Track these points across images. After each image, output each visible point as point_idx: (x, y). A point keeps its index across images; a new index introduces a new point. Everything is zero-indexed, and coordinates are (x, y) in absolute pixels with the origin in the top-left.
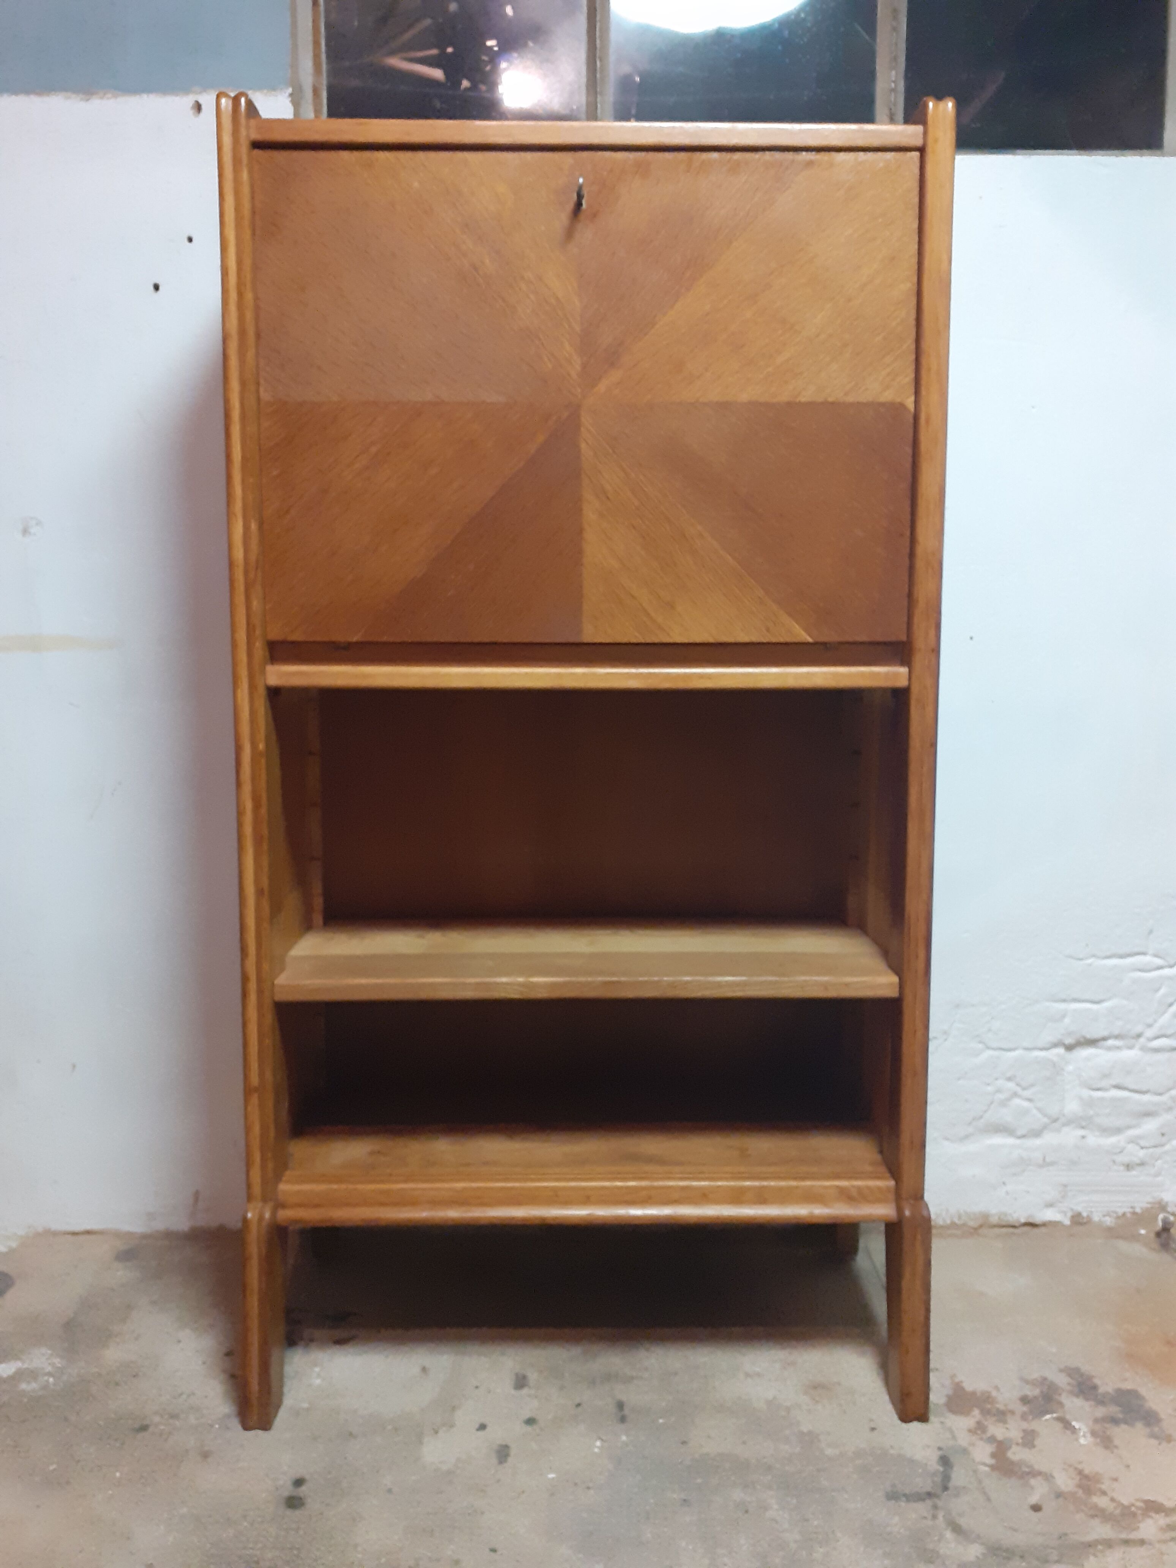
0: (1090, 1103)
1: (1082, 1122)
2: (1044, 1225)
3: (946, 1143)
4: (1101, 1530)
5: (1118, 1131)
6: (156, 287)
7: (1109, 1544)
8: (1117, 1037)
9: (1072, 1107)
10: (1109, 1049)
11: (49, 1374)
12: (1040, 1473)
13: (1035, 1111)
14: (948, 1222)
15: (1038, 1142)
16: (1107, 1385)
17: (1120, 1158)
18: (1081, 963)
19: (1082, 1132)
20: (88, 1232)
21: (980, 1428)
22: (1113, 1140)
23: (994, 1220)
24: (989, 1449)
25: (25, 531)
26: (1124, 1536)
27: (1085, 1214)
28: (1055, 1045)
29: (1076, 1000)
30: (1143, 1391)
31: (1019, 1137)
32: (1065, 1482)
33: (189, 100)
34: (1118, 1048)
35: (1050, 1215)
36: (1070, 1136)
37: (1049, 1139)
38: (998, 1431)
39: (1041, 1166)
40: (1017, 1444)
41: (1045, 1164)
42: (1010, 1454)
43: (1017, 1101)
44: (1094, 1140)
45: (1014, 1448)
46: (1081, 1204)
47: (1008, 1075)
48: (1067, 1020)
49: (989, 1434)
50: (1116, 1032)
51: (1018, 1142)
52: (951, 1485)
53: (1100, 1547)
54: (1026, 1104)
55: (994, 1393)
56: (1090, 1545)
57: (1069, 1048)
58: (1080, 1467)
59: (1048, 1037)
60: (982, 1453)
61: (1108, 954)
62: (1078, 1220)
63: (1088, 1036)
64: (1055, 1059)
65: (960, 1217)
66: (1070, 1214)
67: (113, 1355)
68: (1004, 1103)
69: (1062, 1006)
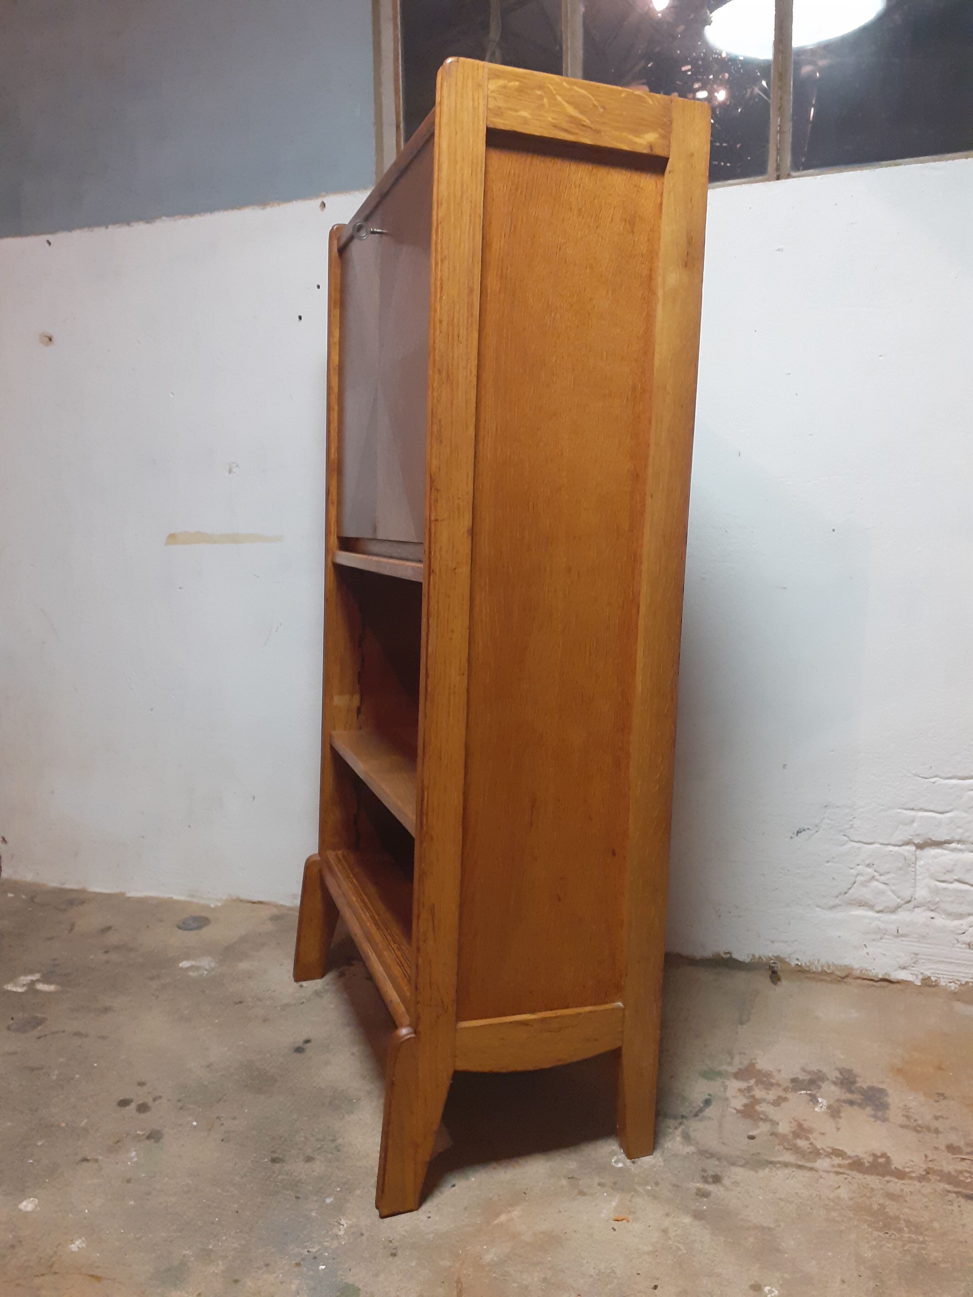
0: (937, 891)
1: (932, 906)
2: (898, 982)
3: (818, 909)
4: (789, 1157)
5: (960, 916)
6: (300, 318)
7: (786, 1165)
8: (959, 842)
9: (922, 893)
10: (954, 850)
11: (206, 970)
12: (771, 1120)
13: (890, 893)
14: (820, 969)
15: (893, 917)
16: (863, 1083)
17: (963, 938)
18: (927, 780)
19: (932, 914)
20: (260, 903)
21: (749, 1089)
22: (956, 923)
23: (857, 973)
24: (745, 1101)
25: (230, 471)
26: (800, 1163)
27: (933, 979)
28: (907, 843)
29: (921, 809)
30: (890, 1091)
31: (879, 912)
32: (784, 1128)
33: (318, 202)
34: (961, 850)
35: (902, 975)
36: (921, 916)
37: (903, 916)
38: (759, 1093)
39: (896, 937)
40: (768, 1103)
41: (898, 935)
42: (758, 1108)
43: (875, 883)
44: (941, 921)
45: (764, 1104)
46: (929, 970)
47: (867, 862)
48: (915, 825)
49: (752, 1094)
50: (957, 838)
51: (877, 915)
52: (701, 1115)
53: (778, 1165)
54: (882, 886)
55: (775, 1073)
56: (772, 1163)
57: (920, 847)
58: (803, 1123)
59: (899, 836)
60: (739, 1102)
61: (949, 775)
62: (927, 982)
63: (934, 839)
64: (906, 854)
65: (829, 967)
66: (920, 977)
67: (243, 965)
68: (864, 884)
69: (912, 813)
